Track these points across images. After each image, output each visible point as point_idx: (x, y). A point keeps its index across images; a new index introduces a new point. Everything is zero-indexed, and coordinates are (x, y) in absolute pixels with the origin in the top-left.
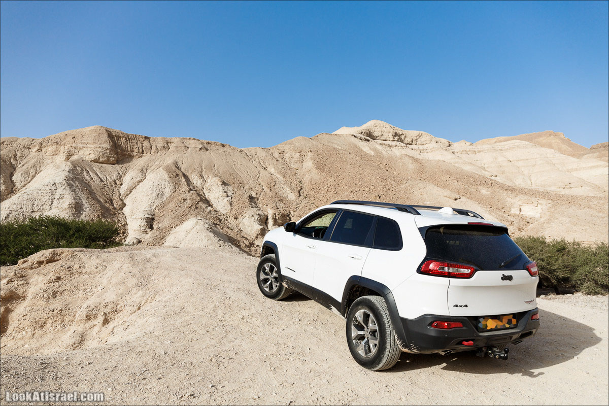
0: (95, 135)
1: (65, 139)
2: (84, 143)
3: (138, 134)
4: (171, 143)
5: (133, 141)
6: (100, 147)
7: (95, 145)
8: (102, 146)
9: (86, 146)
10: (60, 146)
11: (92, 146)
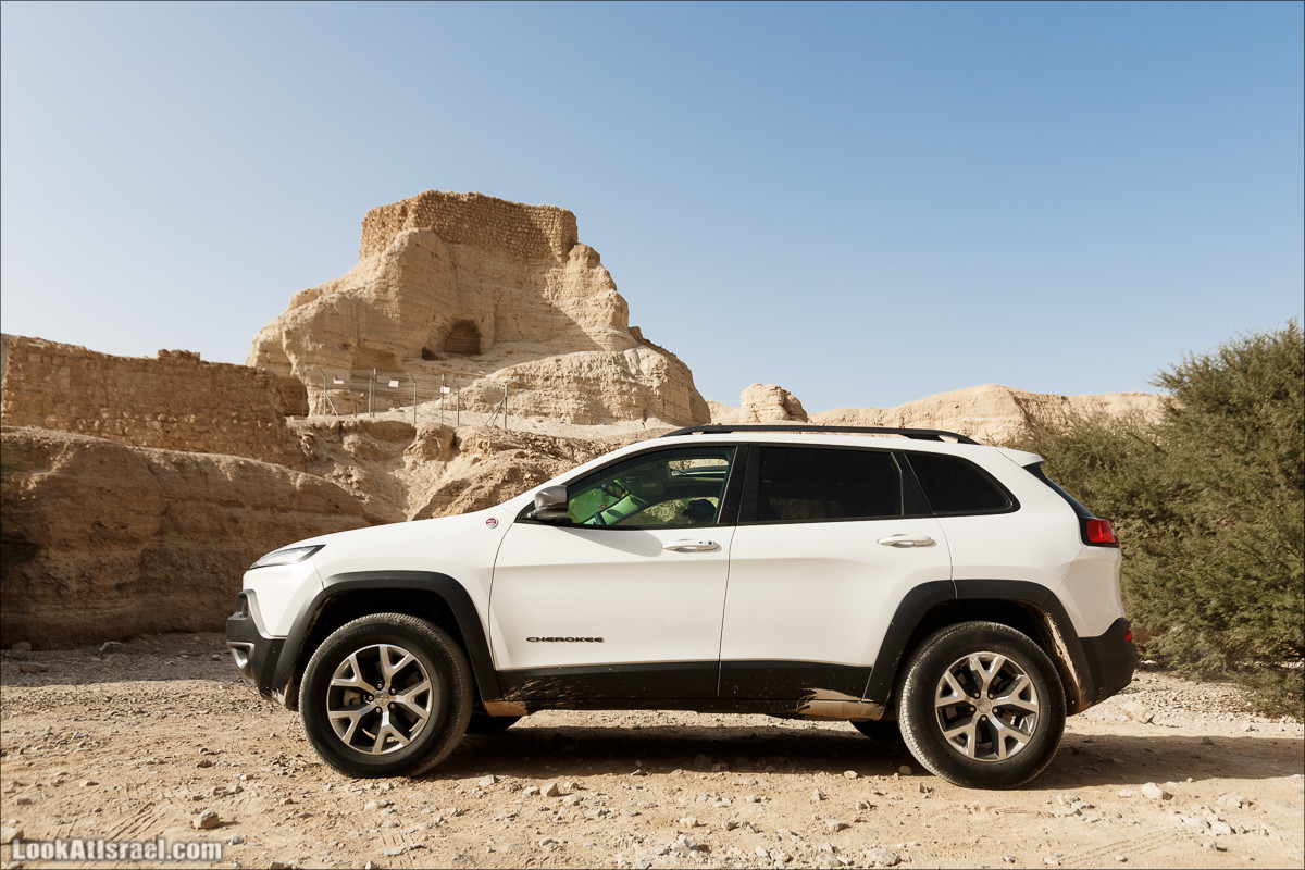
0: (995, 400)
1: (939, 408)
2: (982, 416)
3: (1050, 393)
4: (1106, 404)
5: (1047, 406)
6: (1010, 421)
7: (999, 418)
8: (1012, 418)
9: (985, 419)
10: (934, 419)
11: (995, 419)
